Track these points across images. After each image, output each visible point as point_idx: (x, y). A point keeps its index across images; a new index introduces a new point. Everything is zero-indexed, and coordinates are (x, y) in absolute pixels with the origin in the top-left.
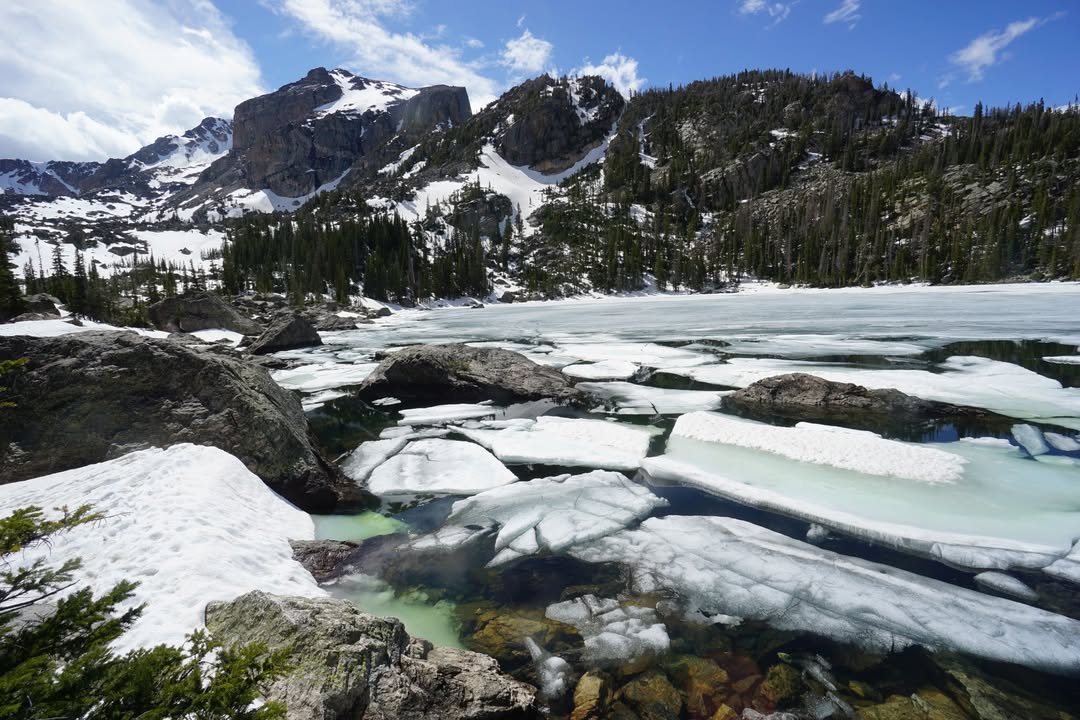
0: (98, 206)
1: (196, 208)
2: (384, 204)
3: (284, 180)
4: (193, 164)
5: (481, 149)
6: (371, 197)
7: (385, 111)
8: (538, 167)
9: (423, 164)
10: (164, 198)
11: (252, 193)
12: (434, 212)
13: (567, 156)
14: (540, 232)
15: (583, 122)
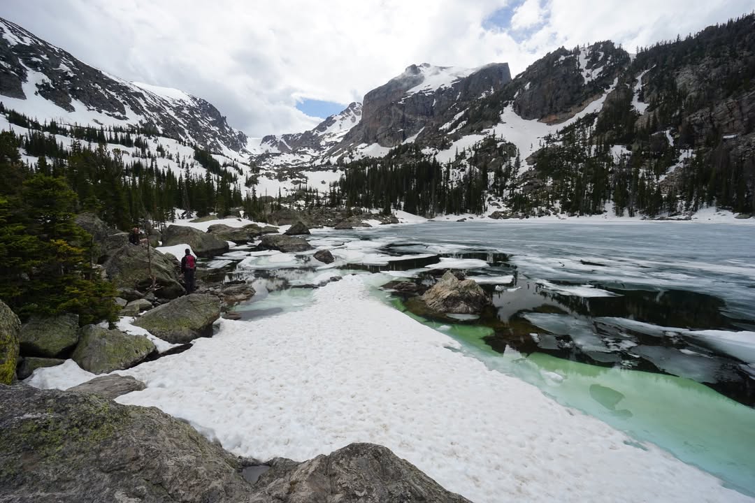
0: (297, 157)
1: (339, 156)
2: (431, 152)
3: (385, 137)
4: (342, 131)
5: (503, 109)
6: (425, 148)
7: (450, 87)
8: (545, 119)
9: (464, 122)
10: (326, 150)
11: (368, 146)
12: (461, 156)
13: (569, 110)
14: (533, 169)
15: (587, 80)
